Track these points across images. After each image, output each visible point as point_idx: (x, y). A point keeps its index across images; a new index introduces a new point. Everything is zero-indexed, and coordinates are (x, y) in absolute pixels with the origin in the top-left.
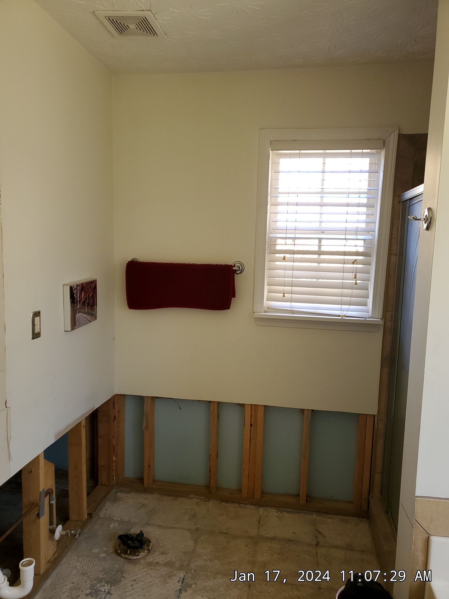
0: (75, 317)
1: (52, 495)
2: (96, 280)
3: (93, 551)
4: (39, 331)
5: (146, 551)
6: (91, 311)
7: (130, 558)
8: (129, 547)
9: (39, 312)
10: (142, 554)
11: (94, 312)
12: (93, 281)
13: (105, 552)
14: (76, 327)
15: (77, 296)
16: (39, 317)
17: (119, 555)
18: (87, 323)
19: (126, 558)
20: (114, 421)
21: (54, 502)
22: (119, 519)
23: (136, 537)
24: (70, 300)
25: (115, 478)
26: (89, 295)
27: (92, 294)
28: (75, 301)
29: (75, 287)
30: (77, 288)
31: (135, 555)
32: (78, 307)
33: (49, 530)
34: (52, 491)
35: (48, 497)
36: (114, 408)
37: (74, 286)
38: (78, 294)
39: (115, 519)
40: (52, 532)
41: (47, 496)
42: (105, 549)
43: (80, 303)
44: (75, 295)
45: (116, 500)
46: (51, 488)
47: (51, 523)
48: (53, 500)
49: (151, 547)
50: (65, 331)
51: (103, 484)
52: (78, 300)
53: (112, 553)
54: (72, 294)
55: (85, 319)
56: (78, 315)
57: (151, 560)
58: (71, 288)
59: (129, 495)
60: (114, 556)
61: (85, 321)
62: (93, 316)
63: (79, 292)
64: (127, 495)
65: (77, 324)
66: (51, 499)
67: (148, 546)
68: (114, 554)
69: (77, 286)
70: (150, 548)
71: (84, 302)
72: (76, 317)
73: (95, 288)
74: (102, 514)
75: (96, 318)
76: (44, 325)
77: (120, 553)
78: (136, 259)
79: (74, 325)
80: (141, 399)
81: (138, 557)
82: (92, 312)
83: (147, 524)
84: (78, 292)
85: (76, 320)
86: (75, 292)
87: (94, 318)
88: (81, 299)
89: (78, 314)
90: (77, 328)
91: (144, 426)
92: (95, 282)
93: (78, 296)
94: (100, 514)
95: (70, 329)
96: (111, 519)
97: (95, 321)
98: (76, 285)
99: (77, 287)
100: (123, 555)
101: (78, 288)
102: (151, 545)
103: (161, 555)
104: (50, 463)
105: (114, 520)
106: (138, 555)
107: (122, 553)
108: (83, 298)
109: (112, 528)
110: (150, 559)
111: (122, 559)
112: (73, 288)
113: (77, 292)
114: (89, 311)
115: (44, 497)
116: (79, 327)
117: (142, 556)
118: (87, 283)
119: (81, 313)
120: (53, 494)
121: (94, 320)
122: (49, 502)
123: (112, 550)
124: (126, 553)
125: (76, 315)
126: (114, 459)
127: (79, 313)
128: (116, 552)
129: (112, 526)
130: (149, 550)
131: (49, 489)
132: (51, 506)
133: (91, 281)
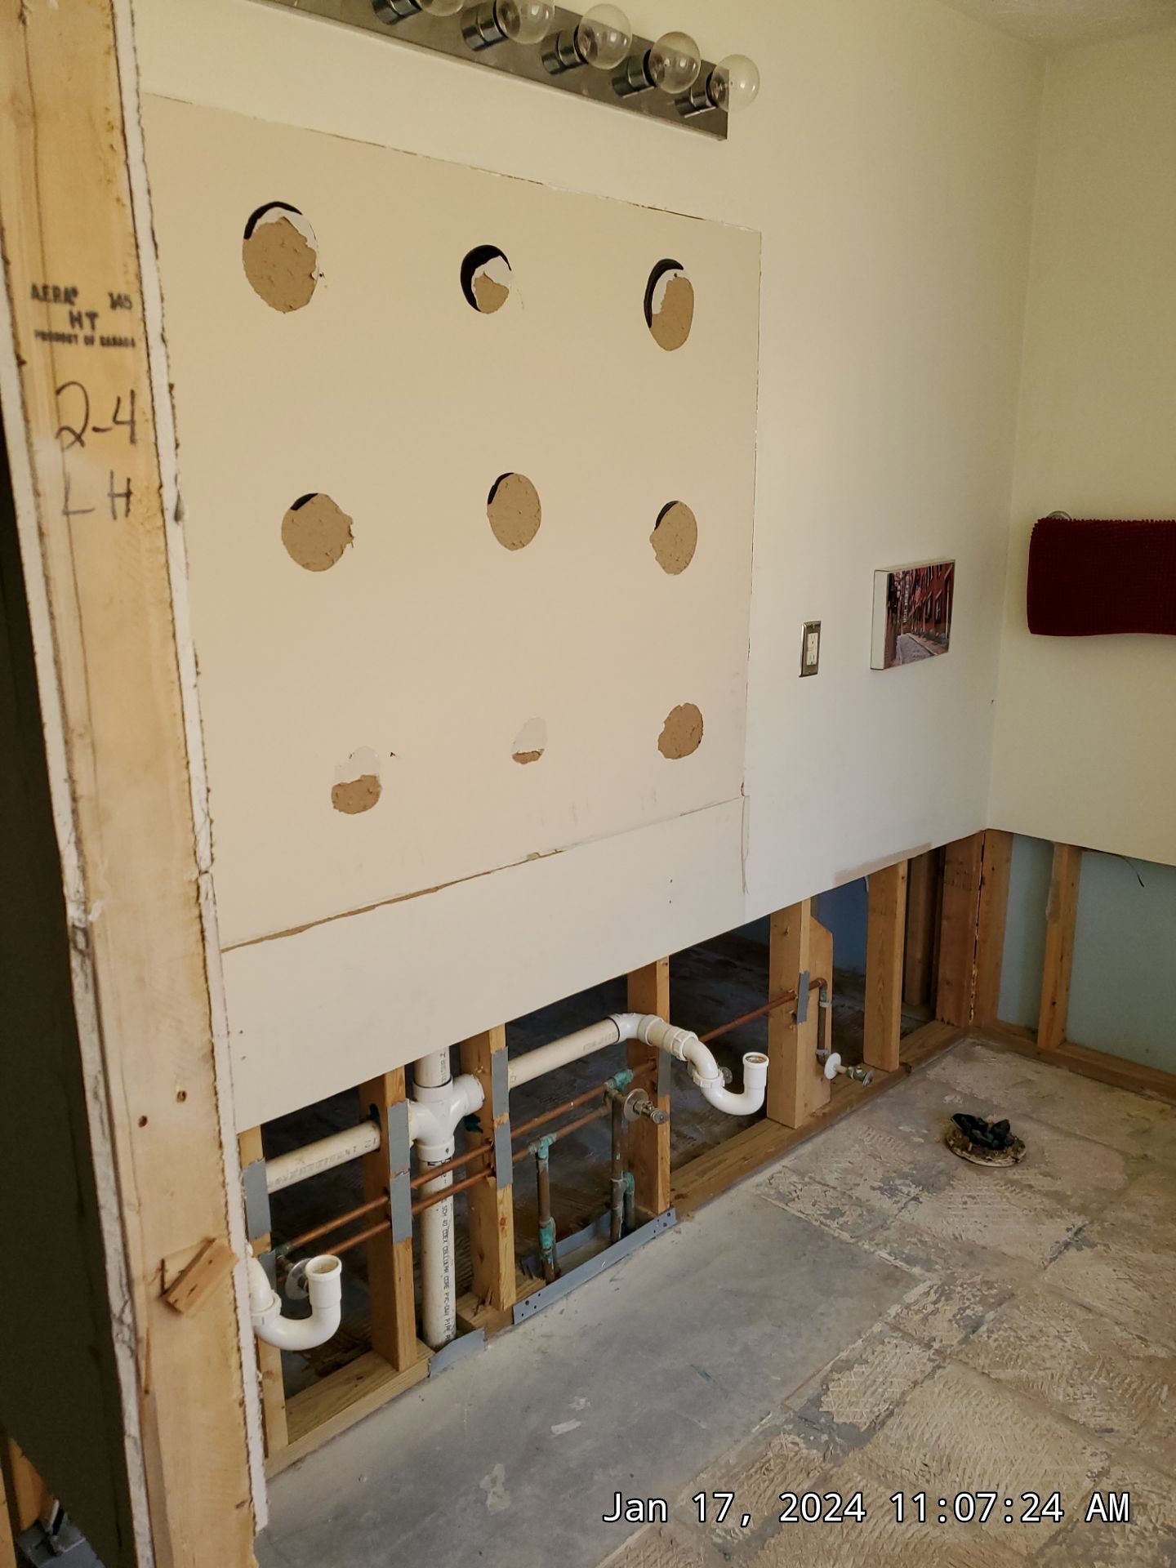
0: (895, 639)
1: (824, 991)
2: (953, 564)
3: (901, 1128)
4: (815, 663)
5: (1009, 1159)
6: (936, 632)
7: (971, 1159)
8: (974, 1140)
9: (818, 625)
10: (1000, 1161)
11: (943, 634)
12: (946, 564)
13: (924, 1136)
14: (896, 662)
15: (903, 596)
16: (816, 634)
17: (951, 1148)
18: (924, 657)
19: (963, 1158)
20: (980, 889)
21: (828, 1006)
22: (967, 1091)
23: (993, 1128)
24: (887, 603)
25: (972, 1013)
26: (932, 596)
27: (940, 592)
28: (899, 605)
29: (901, 576)
30: (904, 578)
31: (984, 1159)
32: (905, 620)
33: (815, 1057)
34: (825, 984)
35: (816, 991)
36: (982, 860)
37: (898, 574)
38: (907, 592)
39: (957, 1089)
40: (821, 1061)
41: (813, 988)
42: (925, 1132)
43: (909, 611)
44: (898, 593)
45: (968, 1057)
46: (824, 977)
47: (820, 1045)
48: (825, 1001)
49: (1022, 1155)
50: (872, 669)
51: (946, 1020)
52: (906, 604)
53: (939, 1142)
54: (892, 590)
55: (919, 647)
56: (902, 638)
57: (1017, 1177)
58: (891, 577)
59: (1000, 1055)
60: (941, 1148)
61: (918, 651)
62: (941, 643)
63: (910, 588)
64: (996, 1055)
65: (899, 654)
66: (822, 999)
67: (1017, 1152)
68: (943, 1146)
69: (905, 573)
70: (1020, 1156)
71: (920, 609)
72: (898, 642)
73: (950, 579)
74: (932, 1074)
75: (946, 649)
76: (828, 650)
77: (953, 1145)
78: (1063, 515)
79: (891, 658)
80: (1046, 847)
81: (990, 1164)
82: (937, 634)
83: (1027, 1116)
84: (907, 586)
85: (898, 646)
86: (899, 587)
87: (943, 648)
88: (912, 603)
89: (902, 635)
90: (899, 665)
91: (1047, 912)
92: (951, 566)
93: (907, 595)
94: (928, 1072)
95: (881, 665)
96: (949, 1088)
97: (945, 655)
98: (903, 572)
99: (906, 575)
100: (959, 1150)
101: (907, 577)
102: (1025, 1152)
103: (1041, 1177)
104: (823, 930)
105: (955, 1090)
106: (990, 1160)
107: (958, 1147)
108: (917, 601)
109: (947, 1102)
110: (1015, 1174)
111: (954, 1156)
112: (896, 579)
113: (904, 587)
114: (931, 631)
115: (807, 990)
116: (903, 663)
117: (998, 1165)
118: (930, 569)
119: (910, 632)
120: (826, 989)
121: (943, 653)
122: (819, 1004)
123: (938, 1137)
124: (965, 1148)
125: (899, 637)
126: (974, 972)
127: (904, 633)
128: (946, 1143)
129: (947, 1099)
130: (1017, 1160)
131: (821, 979)
132: (821, 1011)
133: (941, 566)
